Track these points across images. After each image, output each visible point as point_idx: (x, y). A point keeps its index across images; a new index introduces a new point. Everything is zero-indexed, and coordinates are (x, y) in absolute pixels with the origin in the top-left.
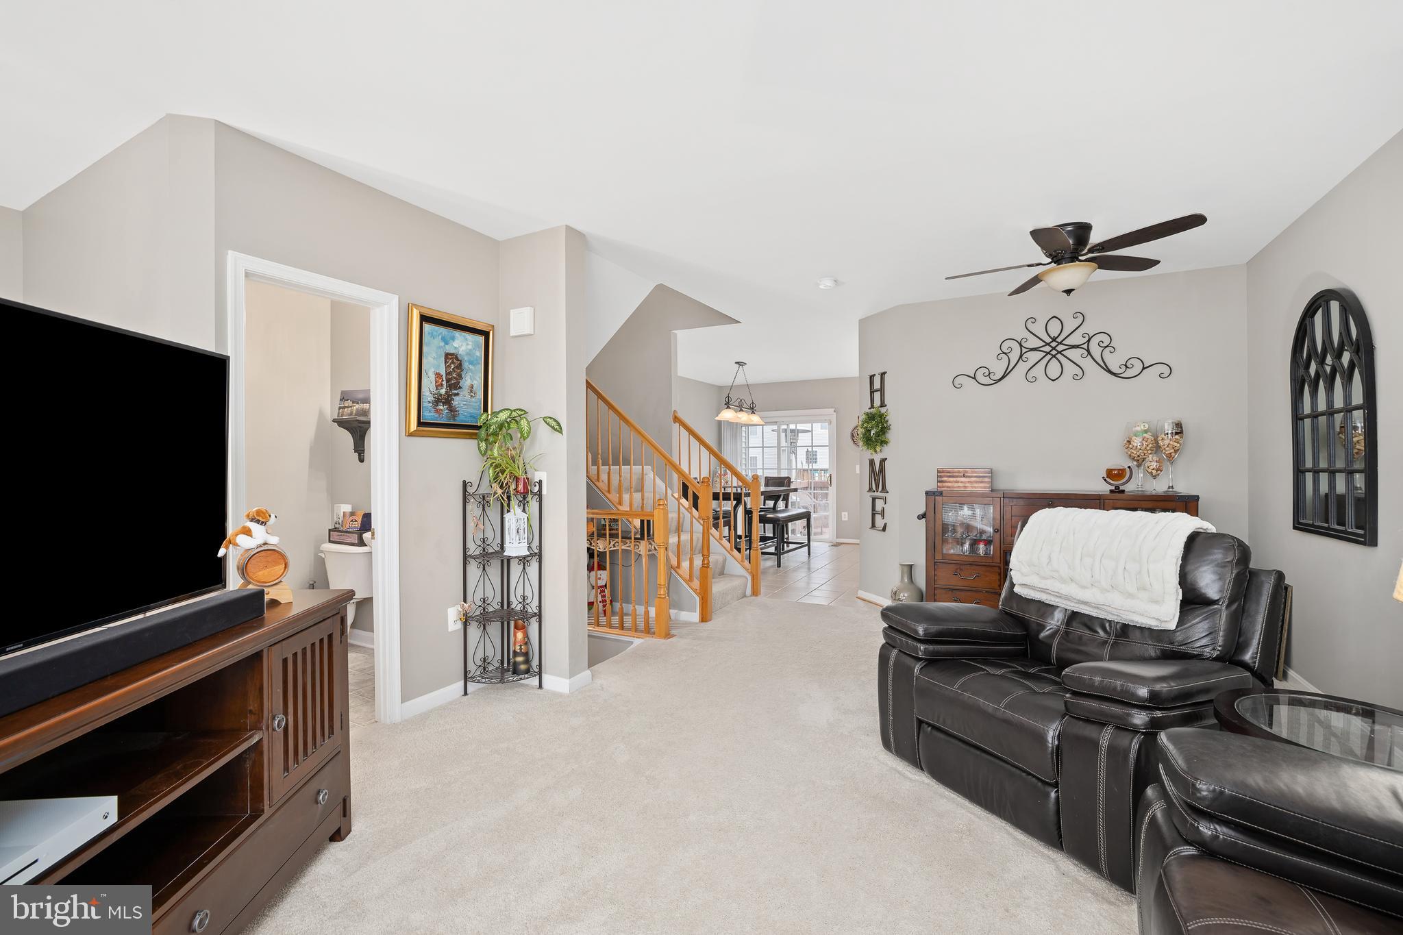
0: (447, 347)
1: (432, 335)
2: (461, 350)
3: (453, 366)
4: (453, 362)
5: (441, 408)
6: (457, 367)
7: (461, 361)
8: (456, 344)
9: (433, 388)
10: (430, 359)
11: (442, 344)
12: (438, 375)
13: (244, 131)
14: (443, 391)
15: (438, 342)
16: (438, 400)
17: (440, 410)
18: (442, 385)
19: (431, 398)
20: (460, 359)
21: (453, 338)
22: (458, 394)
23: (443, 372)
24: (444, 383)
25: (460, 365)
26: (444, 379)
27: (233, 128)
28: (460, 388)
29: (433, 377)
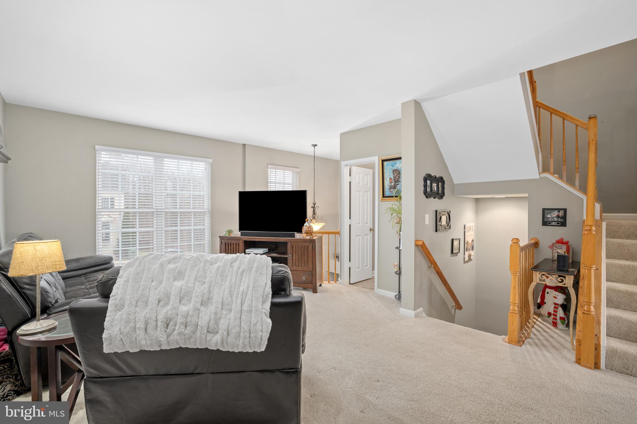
0: (393, 167)
1: (388, 165)
2: (399, 167)
3: (396, 174)
4: (396, 173)
5: (392, 190)
6: (398, 174)
7: (399, 171)
8: (397, 166)
9: (389, 184)
10: (387, 174)
11: (391, 167)
12: (390, 179)
13: (347, 131)
14: (393, 184)
15: (390, 167)
16: (391, 188)
17: (392, 191)
18: (392, 182)
19: (388, 187)
20: (399, 170)
21: (396, 164)
22: (399, 184)
23: (392, 177)
24: (393, 181)
25: (399, 173)
26: (393, 180)
27: (350, 132)
28: (400, 181)
29: (388, 180)
